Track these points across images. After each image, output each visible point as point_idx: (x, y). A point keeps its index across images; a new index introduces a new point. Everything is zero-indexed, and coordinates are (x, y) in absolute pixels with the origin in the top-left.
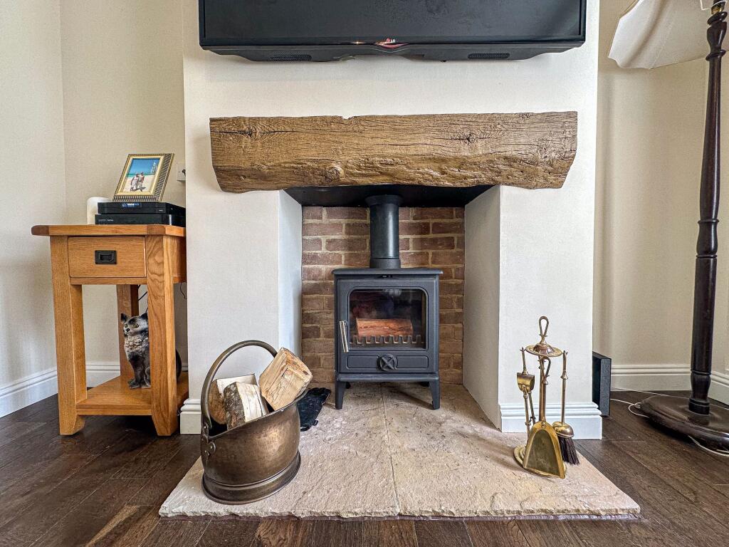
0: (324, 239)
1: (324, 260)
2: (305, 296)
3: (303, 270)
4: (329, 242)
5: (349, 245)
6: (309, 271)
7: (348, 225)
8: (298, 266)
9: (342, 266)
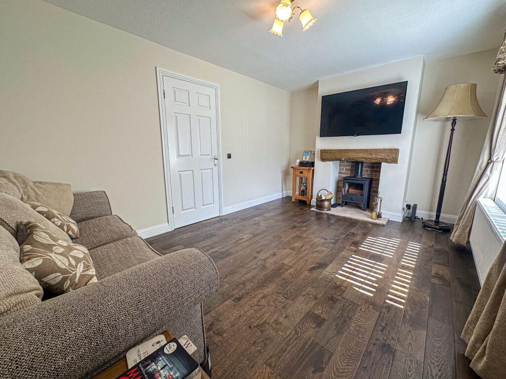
0: (345, 168)
1: (344, 173)
2: (338, 182)
3: (339, 176)
4: (346, 169)
5: (351, 170)
6: (340, 176)
7: (351, 165)
8: (337, 175)
9: (349, 175)
